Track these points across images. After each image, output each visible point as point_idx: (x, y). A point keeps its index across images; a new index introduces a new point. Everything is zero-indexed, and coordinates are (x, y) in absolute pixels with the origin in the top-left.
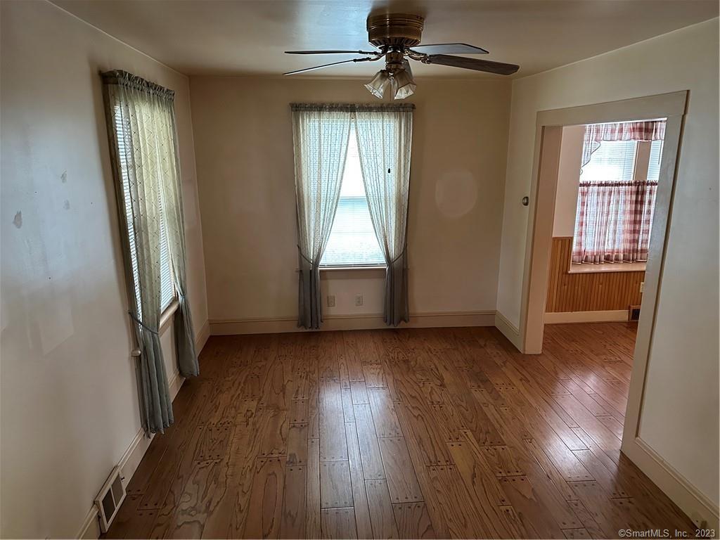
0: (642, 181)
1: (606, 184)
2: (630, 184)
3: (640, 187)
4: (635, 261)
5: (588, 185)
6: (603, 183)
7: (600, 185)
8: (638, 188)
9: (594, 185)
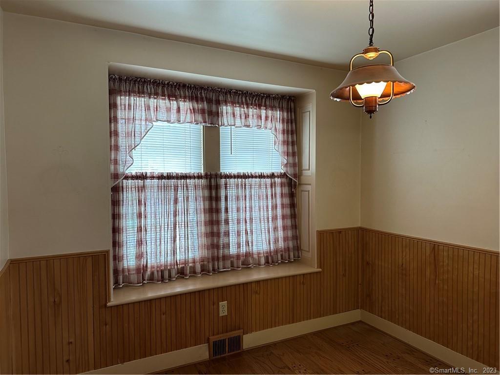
0: (213, 173)
1: (169, 177)
2: (199, 177)
3: (213, 181)
4: (216, 271)
5: (143, 177)
6: (165, 175)
7: (161, 177)
8: (210, 181)
9: (152, 177)
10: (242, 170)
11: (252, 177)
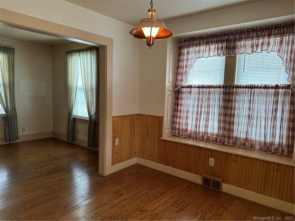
0: (228, 85)
1: (203, 87)
2: (219, 87)
5: (190, 87)
7: (199, 87)
8: (226, 90)
9: (195, 87)
10: (249, 83)
11: (258, 87)
